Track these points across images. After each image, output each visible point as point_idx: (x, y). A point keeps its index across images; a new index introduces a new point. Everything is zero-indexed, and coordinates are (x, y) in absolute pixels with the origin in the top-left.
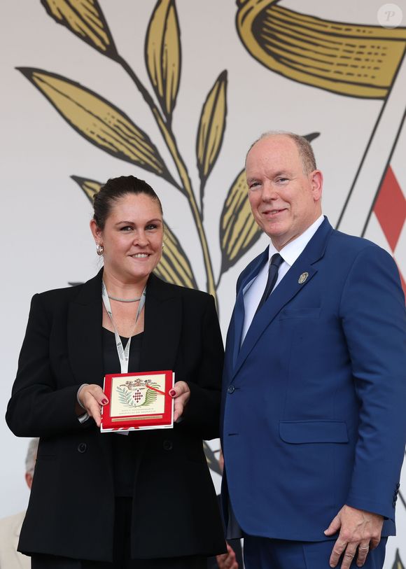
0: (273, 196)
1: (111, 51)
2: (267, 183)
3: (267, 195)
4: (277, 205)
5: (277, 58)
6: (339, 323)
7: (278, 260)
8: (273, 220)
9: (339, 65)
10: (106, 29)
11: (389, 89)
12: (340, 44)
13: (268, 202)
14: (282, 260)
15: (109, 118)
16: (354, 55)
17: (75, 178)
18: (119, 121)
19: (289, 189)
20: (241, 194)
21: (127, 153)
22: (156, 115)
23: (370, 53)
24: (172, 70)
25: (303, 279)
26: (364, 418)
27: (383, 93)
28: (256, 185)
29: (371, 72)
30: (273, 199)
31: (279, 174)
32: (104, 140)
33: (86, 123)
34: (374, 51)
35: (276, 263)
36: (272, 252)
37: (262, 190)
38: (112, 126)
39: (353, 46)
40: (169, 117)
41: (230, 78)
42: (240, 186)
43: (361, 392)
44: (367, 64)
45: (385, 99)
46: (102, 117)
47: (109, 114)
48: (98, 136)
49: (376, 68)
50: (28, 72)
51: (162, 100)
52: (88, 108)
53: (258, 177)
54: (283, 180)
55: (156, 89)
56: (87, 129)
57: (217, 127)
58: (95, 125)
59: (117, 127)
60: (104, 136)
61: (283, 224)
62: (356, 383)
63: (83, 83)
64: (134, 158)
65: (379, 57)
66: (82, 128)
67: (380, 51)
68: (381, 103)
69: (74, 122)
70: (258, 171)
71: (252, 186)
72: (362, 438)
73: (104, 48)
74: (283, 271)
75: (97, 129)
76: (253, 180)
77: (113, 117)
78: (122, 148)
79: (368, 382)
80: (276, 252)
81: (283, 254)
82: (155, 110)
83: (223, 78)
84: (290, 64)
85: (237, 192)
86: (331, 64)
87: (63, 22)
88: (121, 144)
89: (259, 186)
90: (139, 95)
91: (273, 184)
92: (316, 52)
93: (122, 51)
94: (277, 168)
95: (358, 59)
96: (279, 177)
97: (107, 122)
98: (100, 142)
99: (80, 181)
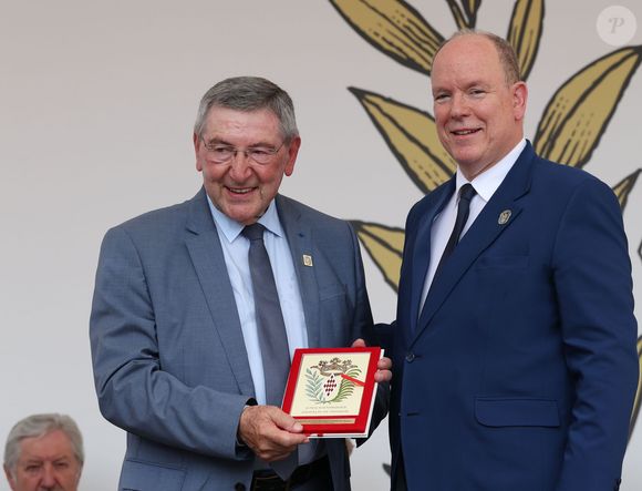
0: (465, 112)
2: (458, 95)
3: (457, 111)
4: (470, 123)
6: (550, 275)
7: (469, 192)
8: (462, 144)
13: (459, 119)
14: (474, 193)
15: (398, 17)
17: (353, 90)
18: (410, 21)
19: (485, 104)
20: (559, 116)
21: (419, 60)
22: (456, 15)
25: (504, 218)
26: (582, 395)
28: (443, 96)
30: (465, 116)
31: (473, 84)
32: (391, 44)
33: (369, 22)
36: (461, 181)
37: (451, 103)
38: (400, 26)
40: (472, 18)
42: (558, 105)
46: (389, 15)
47: (397, 12)
48: (384, 39)
53: (447, 86)
54: (478, 92)
56: (370, 30)
57: (532, 32)
58: (380, 25)
59: (409, 28)
60: (390, 38)
61: (476, 147)
62: (569, 352)
64: (428, 66)
66: (363, 28)
70: (447, 79)
71: (438, 98)
72: (575, 419)
74: (477, 207)
75: (383, 30)
76: (440, 89)
77: (403, 16)
78: (412, 55)
80: (467, 182)
81: (475, 184)
82: (455, 8)
85: (554, 112)
88: (413, 49)
89: (447, 99)
91: (466, 97)
94: (471, 77)
96: (473, 89)
97: (395, 21)
98: (386, 46)
99: (360, 94)
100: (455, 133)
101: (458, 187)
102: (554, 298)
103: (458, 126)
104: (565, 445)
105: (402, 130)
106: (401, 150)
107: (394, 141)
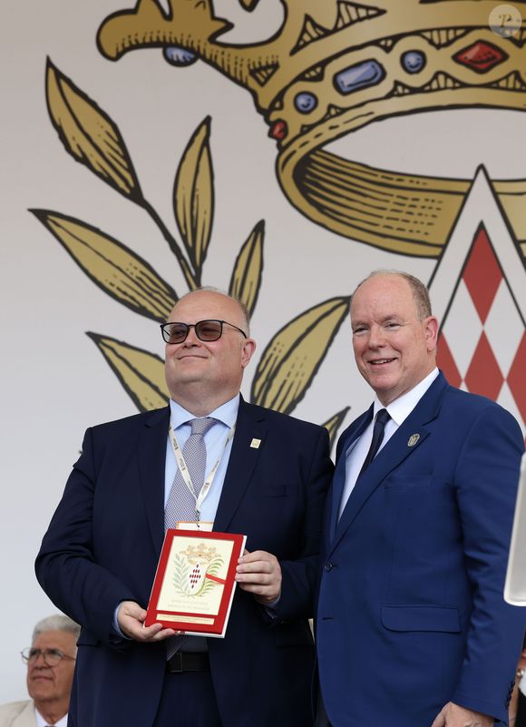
0: (381, 344)
1: (135, 195)
2: (375, 327)
3: (374, 342)
4: (386, 353)
5: (321, 208)
6: (453, 492)
7: (385, 417)
8: (380, 373)
9: (388, 218)
10: (131, 169)
11: (444, 247)
12: (392, 195)
13: (375, 349)
14: (389, 418)
15: (132, 269)
16: (406, 209)
17: (90, 335)
18: (142, 273)
19: (400, 335)
20: (276, 358)
21: (150, 308)
22: (184, 268)
23: (423, 207)
24: (203, 218)
25: (413, 441)
26: (478, 604)
27: (437, 251)
28: (361, 330)
29: (424, 228)
30: (381, 347)
31: (389, 318)
32: (125, 293)
33: (105, 274)
34: (428, 204)
36: (377, 407)
37: (369, 335)
38: (134, 278)
39: (405, 198)
40: (199, 271)
41: (267, 228)
42: (275, 349)
43: (474, 574)
44: (420, 219)
45: (439, 258)
46: (124, 268)
47: (131, 264)
48: (118, 289)
49: (430, 224)
50: (42, 215)
51: (191, 251)
52: (108, 258)
53: (365, 320)
54: (392, 325)
55: (184, 238)
56: (106, 281)
57: (251, 283)
58: (115, 276)
59: (141, 279)
60: (124, 288)
61: (392, 375)
62: (469, 564)
63: (103, 229)
65: (434, 212)
66: (100, 278)
67: (435, 205)
68: (434, 262)
69: (91, 271)
70: (364, 313)
71: (357, 331)
72: (473, 627)
73: (128, 191)
74: (390, 430)
75: (118, 281)
76: (359, 323)
77: (136, 268)
78: (144, 303)
79: (484, 564)
80: (383, 407)
81: (390, 410)
82: (182, 262)
83: (260, 229)
84: (334, 216)
85: (271, 355)
86: (381, 217)
87: (83, 160)
88: (144, 298)
89: (365, 332)
90: (166, 245)
91: (382, 329)
92: (364, 204)
93: (147, 196)
94: (387, 311)
95: (410, 213)
96: (388, 322)
97: (128, 273)
98: (120, 295)
99: (97, 338)
100: (372, 362)
101: (375, 412)
103: (374, 356)
104: (464, 653)
105: (135, 371)
106: (133, 388)
107: (127, 380)
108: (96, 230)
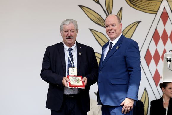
0: (112, 29)
2: (110, 26)
4: (113, 31)
5: (133, 5)
6: (125, 57)
7: (112, 43)
8: (111, 35)
9: (147, 6)
11: (157, 12)
12: (147, 2)
13: (110, 30)
14: (113, 43)
16: (150, 4)
17: (89, 29)
21: (101, 24)
23: (153, 4)
24: (111, 7)
25: (117, 48)
27: (156, 13)
29: (154, 8)
31: (113, 24)
34: (154, 3)
35: (111, 44)
36: (110, 41)
37: (109, 27)
39: (150, 2)
41: (123, 9)
44: (153, 6)
45: (156, 14)
46: (96, 16)
49: (155, 7)
50: (80, 6)
51: (108, 13)
53: (108, 24)
55: (107, 10)
58: (94, 18)
59: (99, 18)
61: (114, 35)
63: (92, 9)
64: (102, 25)
65: (155, 5)
66: (91, 18)
67: (156, 4)
68: (155, 15)
69: (90, 17)
73: (97, 2)
74: (113, 46)
75: (94, 19)
77: (98, 16)
81: (113, 42)
82: (107, 15)
83: (121, 9)
84: (136, 6)
86: (145, 6)
88: (100, 22)
90: (104, 12)
91: (112, 26)
92: (142, 4)
93: (100, 2)
95: (151, 5)
96: (113, 25)
98: (95, 21)
99: (91, 30)
100: (110, 33)
101: (110, 42)
102: (125, 61)
103: (110, 31)
105: (98, 36)
106: (97, 39)
107: (96, 38)
108: (91, 9)
